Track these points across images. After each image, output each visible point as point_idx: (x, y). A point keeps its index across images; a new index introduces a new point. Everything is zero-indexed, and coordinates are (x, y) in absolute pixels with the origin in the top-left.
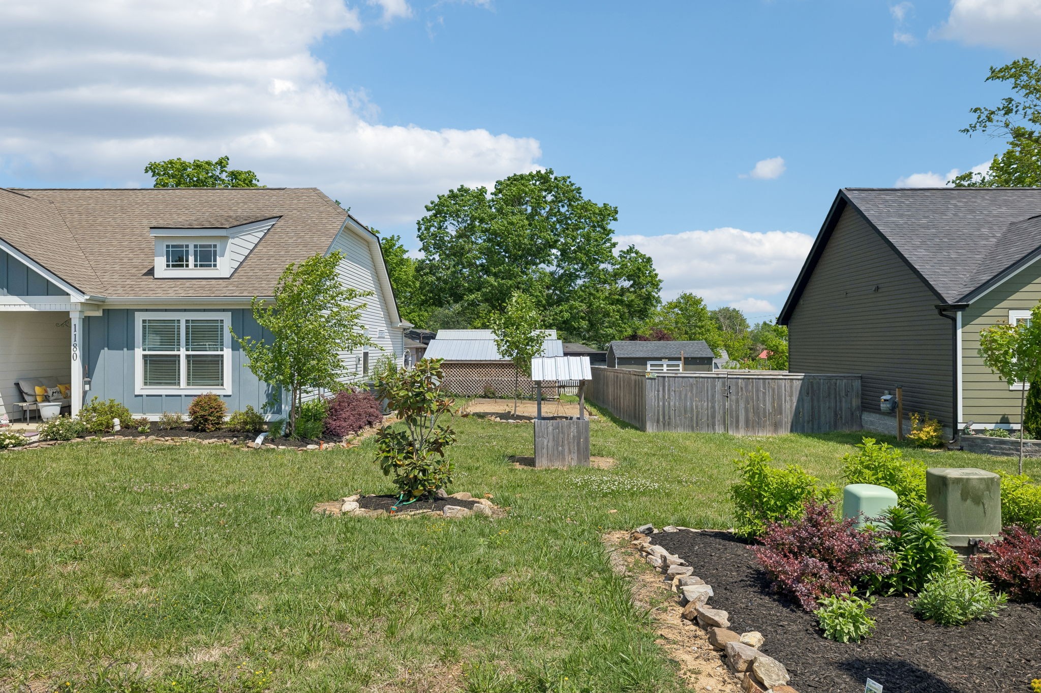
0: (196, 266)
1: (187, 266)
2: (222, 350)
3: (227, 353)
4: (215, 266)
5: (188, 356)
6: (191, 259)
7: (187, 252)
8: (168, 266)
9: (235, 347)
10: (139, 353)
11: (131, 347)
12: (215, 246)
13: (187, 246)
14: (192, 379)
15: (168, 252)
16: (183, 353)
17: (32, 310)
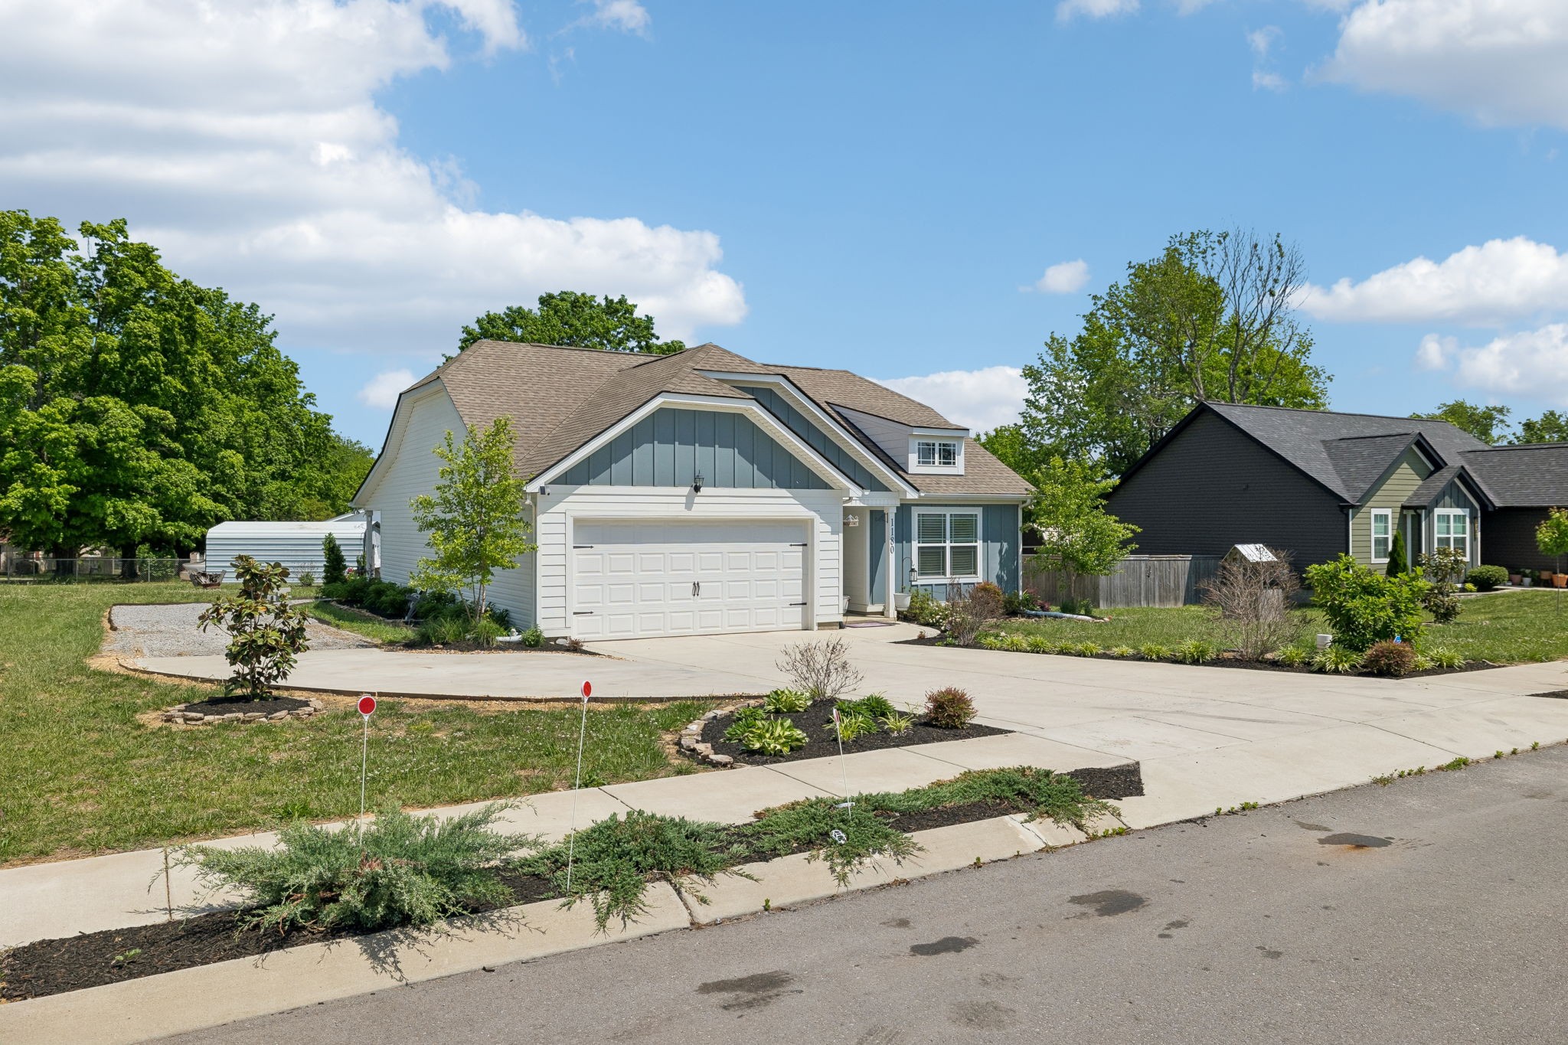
0: (940, 463)
1: (934, 463)
2: (976, 542)
3: (979, 544)
4: (954, 463)
5: (952, 547)
6: (937, 456)
7: (934, 449)
8: (919, 462)
9: (984, 541)
10: (915, 545)
11: (909, 541)
12: (954, 446)
13: (934, 445)
14: (956, 568)
15: (919, 449)
16: (948, 545)
17: (862, 505)
